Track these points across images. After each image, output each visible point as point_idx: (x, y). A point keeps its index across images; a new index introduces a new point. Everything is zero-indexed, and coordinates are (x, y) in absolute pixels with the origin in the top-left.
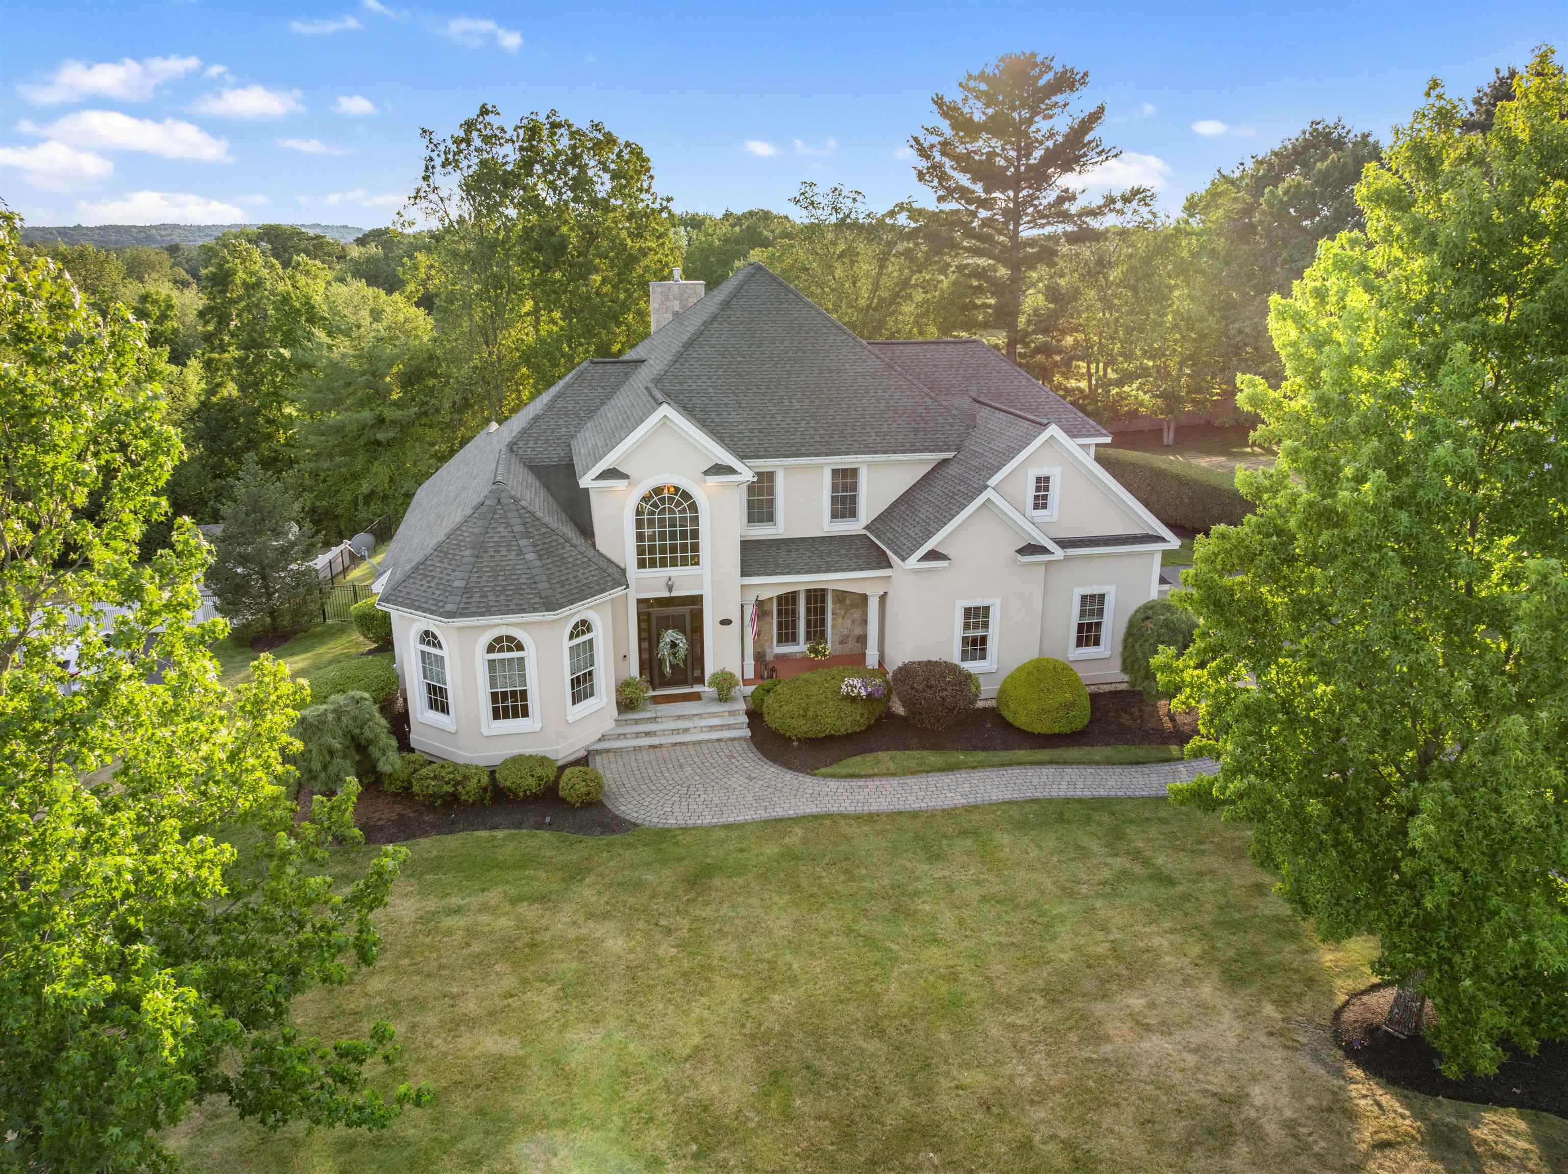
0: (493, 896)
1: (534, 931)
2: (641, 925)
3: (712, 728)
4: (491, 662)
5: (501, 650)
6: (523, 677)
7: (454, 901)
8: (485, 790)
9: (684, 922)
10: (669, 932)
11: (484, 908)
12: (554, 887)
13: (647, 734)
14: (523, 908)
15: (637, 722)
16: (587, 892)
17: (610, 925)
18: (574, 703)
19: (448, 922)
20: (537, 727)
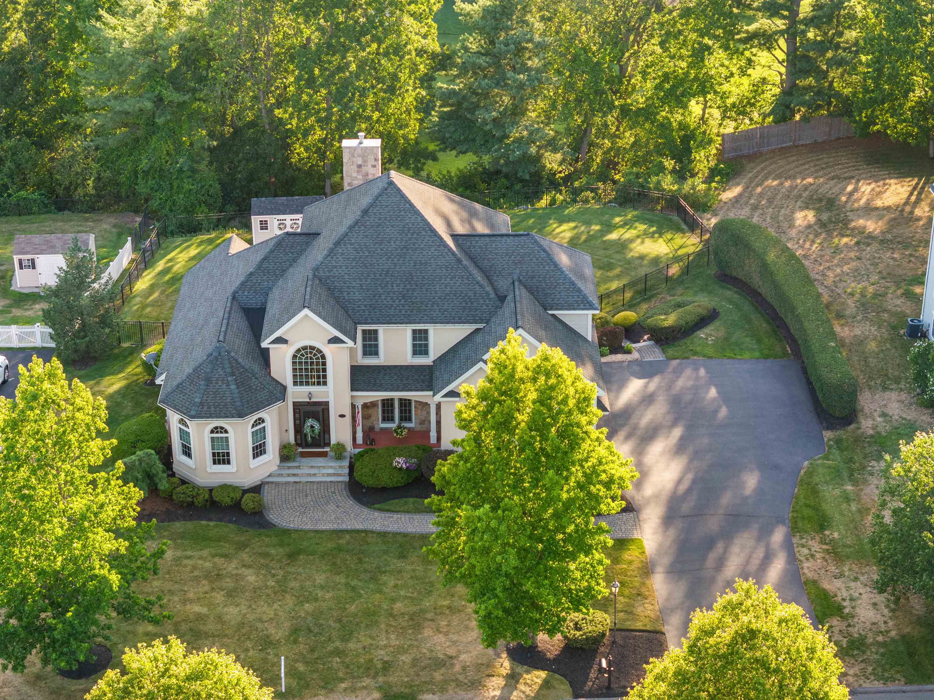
0: (205, 553)
1: (220, 570)
2: (263, 572)
3: (329, 475)
4: (212, 438)
5: (217, 432)
6: (228, 445)
7: (189, 553)
8: (207, 501)
9: (281, 572)
10: (274, 576)
11: (201, 558)
12: (231, 551)
13: (294, 475)
14: (216, 559)
15: (289, 468)
16: (244, 556)
17: (251, 571)
18: (254, 458)
19: (186, 562)
20: (234, 470)
